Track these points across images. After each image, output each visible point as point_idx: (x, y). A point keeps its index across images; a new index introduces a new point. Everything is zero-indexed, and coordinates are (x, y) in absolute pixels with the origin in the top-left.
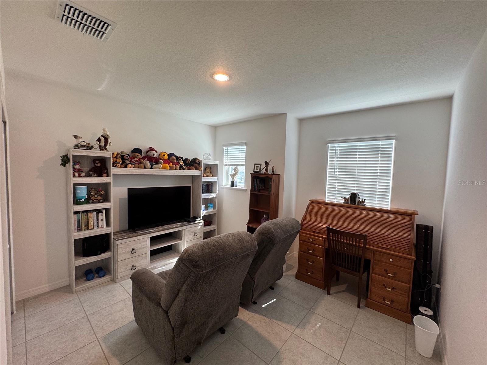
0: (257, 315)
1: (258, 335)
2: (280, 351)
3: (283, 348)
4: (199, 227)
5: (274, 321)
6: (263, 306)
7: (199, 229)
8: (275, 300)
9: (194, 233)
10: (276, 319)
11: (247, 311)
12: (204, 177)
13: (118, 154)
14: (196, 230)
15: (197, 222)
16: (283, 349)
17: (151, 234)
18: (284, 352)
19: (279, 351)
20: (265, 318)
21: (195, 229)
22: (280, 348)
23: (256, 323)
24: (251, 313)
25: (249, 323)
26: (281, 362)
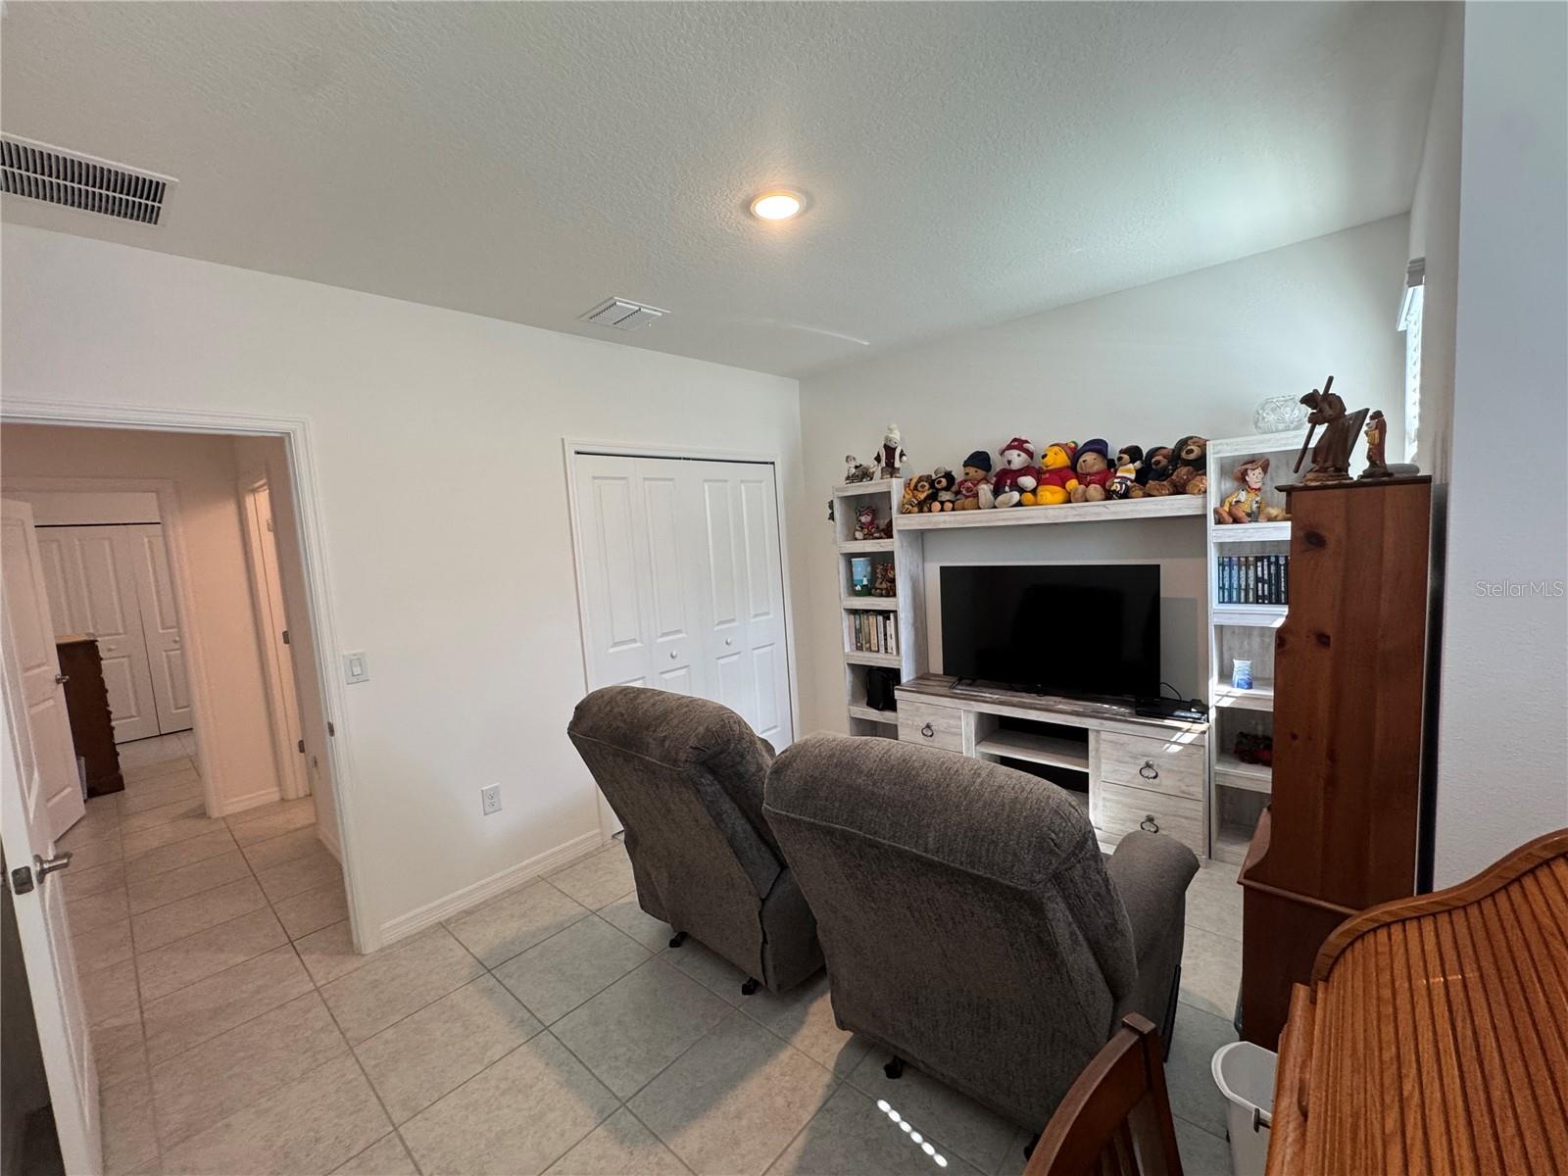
0: (827, 1078)
1: (732, 1080)
2: (662, 1146)
3: (668, 1158)
4: (1175, 749)
5: (799, 1143)
6: (883, 1105)
7: (1175, 756)
8: (941, 1161)
9: (1143, 764)
10: (806, 1152)
11: (842, 1045)
12: (1219, 522)
13: (921, 479)
14: (1160, 756)
15: (1168, 722)
16: (664, 1156)
17: (973, 703)
18: (653, 1159)
19: (661, 1141)
20: (813, 1108)
21: (1154, 748)
22: (672, 1147)
23: (783, 1075)
24: (835, 1058)
25: (785, 1056)
26: (622, 1142)
